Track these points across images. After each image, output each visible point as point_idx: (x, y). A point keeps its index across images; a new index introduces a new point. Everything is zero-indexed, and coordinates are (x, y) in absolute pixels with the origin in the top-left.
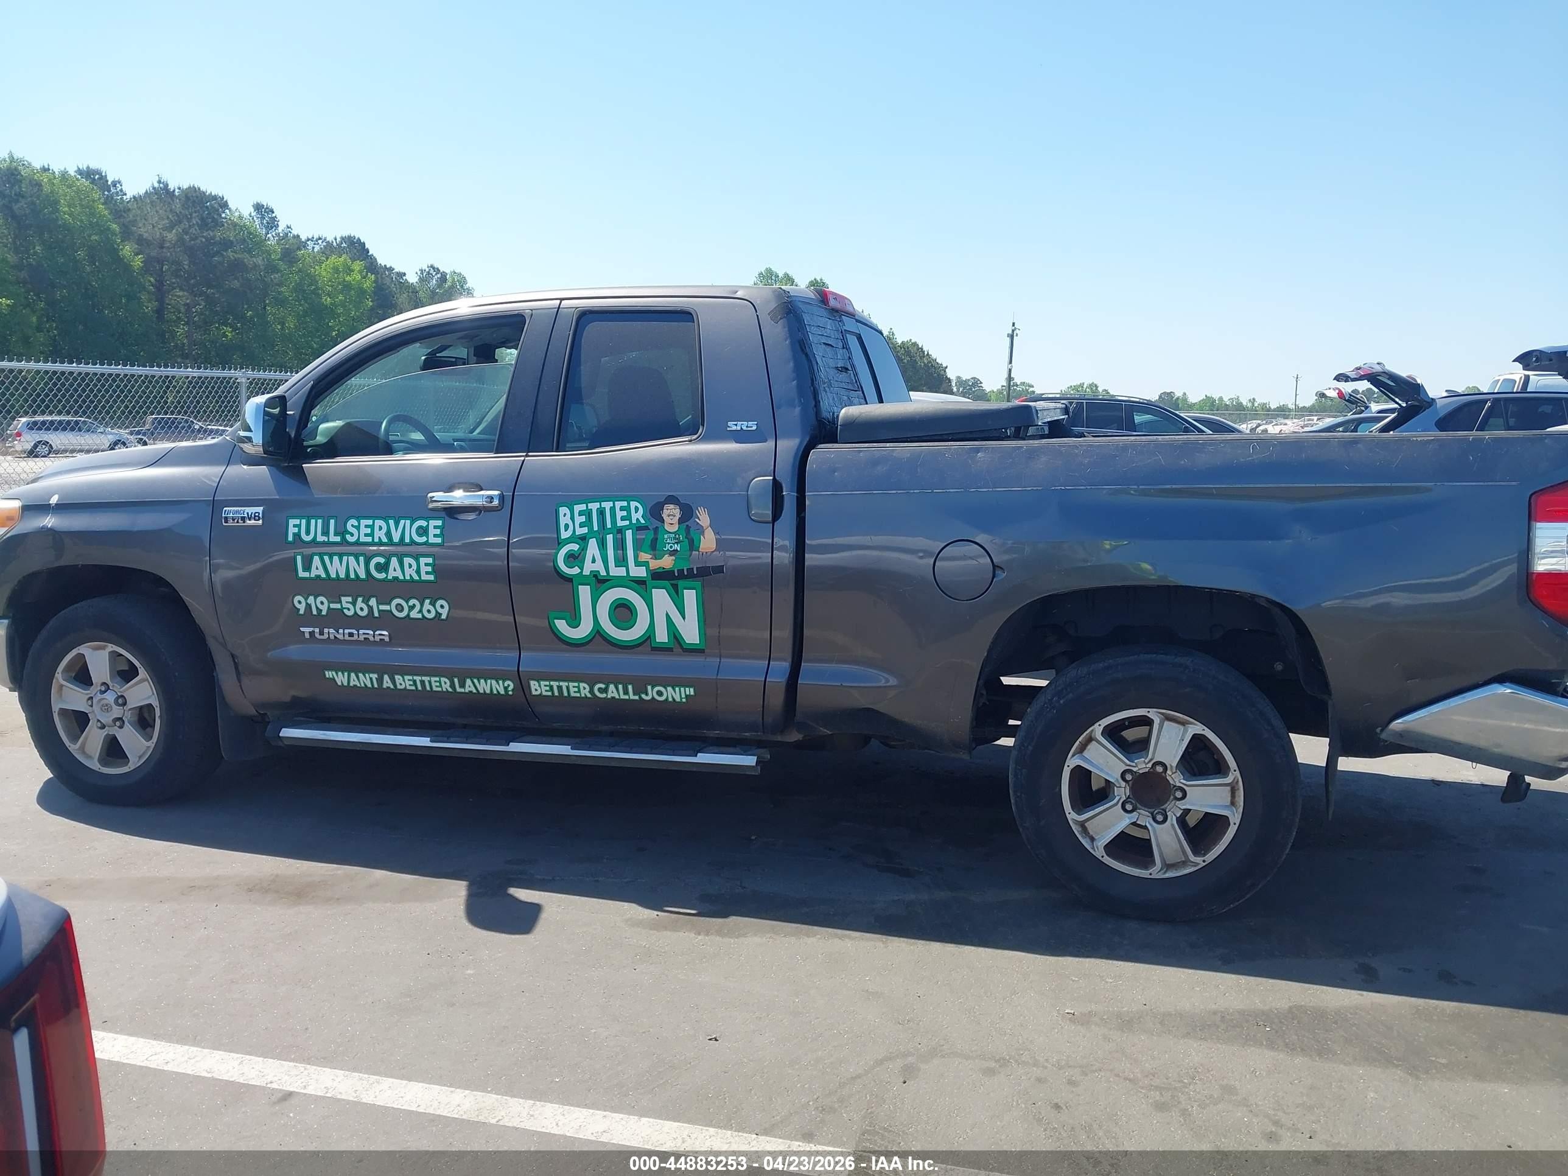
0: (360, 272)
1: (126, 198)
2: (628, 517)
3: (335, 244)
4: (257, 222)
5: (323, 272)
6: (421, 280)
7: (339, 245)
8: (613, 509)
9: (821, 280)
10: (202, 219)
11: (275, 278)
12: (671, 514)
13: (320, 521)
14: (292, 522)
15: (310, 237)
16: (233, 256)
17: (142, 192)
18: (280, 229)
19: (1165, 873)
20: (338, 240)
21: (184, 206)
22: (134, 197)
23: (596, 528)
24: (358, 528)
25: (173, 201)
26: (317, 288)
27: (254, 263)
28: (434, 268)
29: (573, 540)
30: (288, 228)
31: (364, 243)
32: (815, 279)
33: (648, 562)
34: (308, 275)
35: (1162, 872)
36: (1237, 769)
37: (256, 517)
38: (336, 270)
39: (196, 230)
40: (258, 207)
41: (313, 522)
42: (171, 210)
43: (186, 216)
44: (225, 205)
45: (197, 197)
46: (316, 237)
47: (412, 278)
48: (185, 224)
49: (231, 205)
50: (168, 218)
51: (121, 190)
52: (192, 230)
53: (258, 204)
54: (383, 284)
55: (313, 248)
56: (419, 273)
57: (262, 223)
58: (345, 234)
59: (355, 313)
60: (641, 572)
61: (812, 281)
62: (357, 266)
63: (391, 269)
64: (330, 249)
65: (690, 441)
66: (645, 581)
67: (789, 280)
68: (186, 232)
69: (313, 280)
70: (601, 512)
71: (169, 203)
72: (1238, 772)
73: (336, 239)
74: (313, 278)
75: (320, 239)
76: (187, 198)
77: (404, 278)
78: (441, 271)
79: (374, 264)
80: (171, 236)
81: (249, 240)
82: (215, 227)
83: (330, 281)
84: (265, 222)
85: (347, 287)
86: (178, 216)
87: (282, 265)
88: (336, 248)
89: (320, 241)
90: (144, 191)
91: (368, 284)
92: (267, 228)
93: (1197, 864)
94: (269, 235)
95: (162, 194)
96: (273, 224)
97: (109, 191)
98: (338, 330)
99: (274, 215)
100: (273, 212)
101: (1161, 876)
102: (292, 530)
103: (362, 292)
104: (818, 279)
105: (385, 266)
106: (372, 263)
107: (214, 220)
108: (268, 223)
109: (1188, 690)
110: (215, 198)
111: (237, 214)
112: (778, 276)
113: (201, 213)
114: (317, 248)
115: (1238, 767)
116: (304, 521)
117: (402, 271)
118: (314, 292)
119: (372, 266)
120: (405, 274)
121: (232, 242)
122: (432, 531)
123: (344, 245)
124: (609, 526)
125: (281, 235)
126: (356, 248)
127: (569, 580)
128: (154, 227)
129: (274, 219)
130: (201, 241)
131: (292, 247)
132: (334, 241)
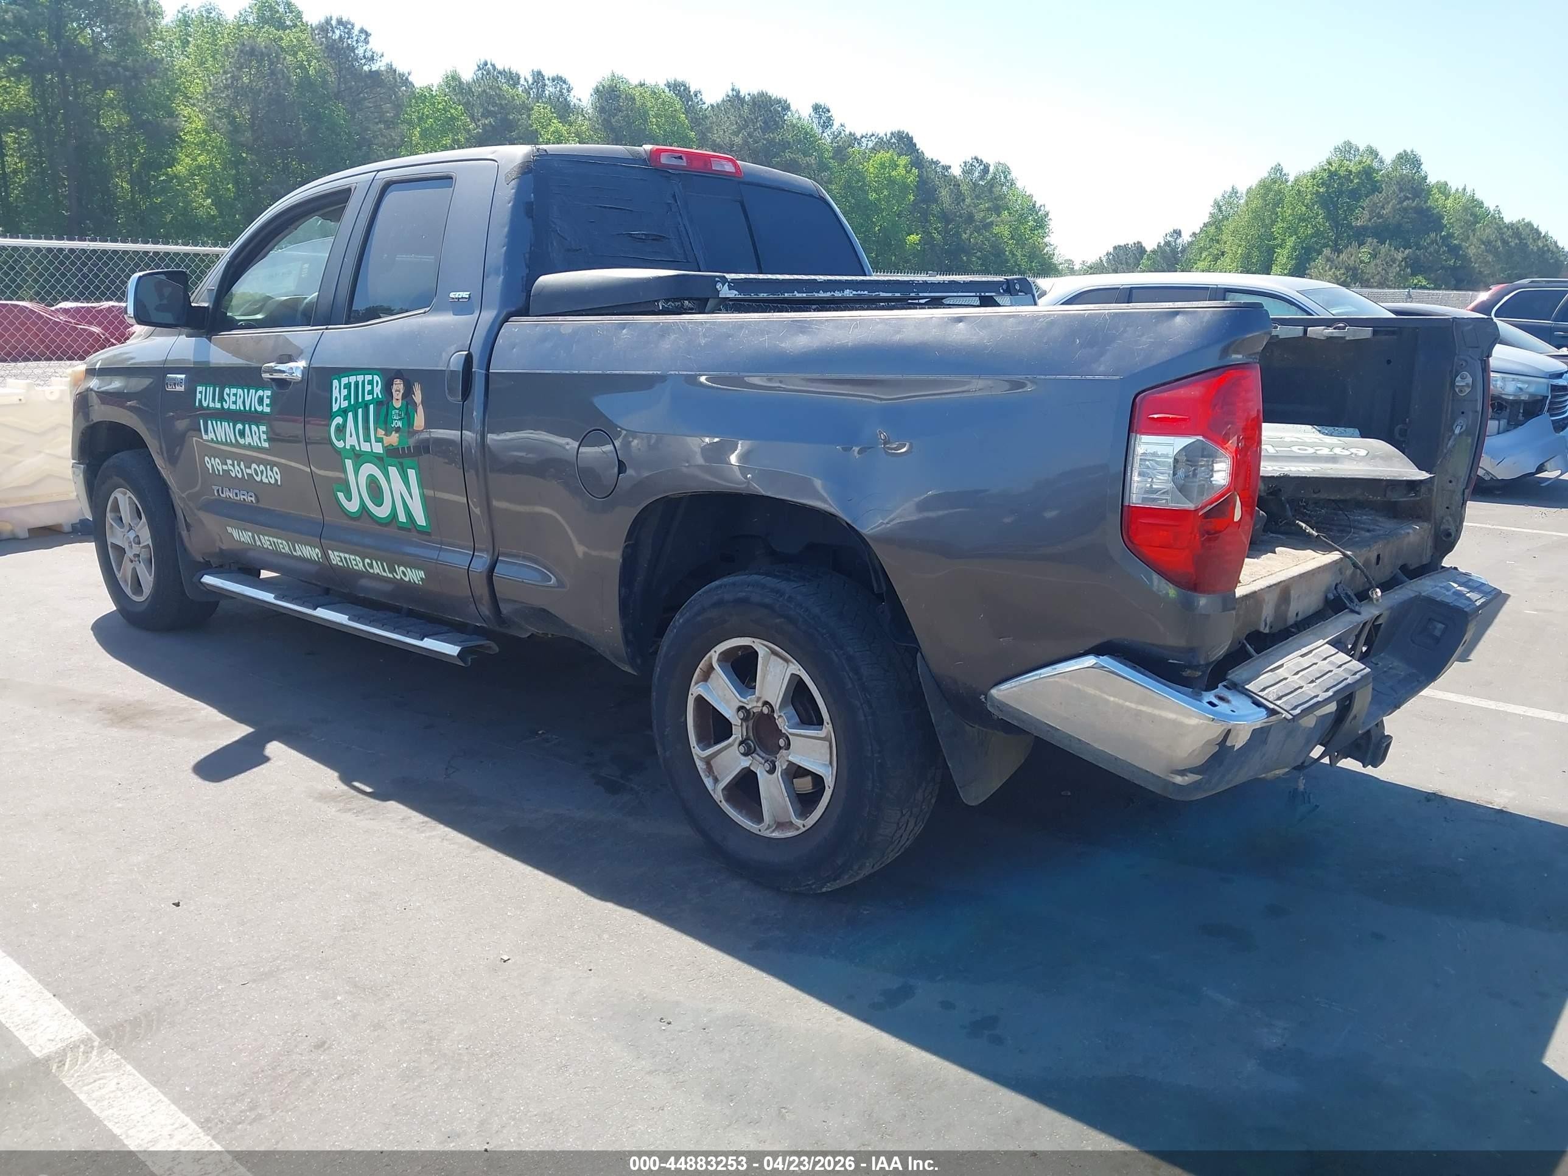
0: (905, 167)
1: (705, 107)
2: (371, 392)
3: (884, 139)
4: (816, 121)
5: (871, 168)
6: (964, 172)
7: (889, 141)
8: (363, 382)
9: (1412, 152)
10: (765, 122)
11: (825, 176)
12: (398, 386)
13: (212, 388)
14: (199, 389)
15: (864, 134)
16: (789, 156)
17: (719, 100)
18: (835, 127)
19: (773, 831)
20: (889, 135)
21: (751, 112)
22: (712, 106)
23: (352, 403)
24: (229, 395)
25: (742, 106)
26: (864, 184)
27: (807, 162)
28: (977, 160)
29: (339, 413)
30: (842, 126)
31: (912, 138)
32: (1405, 151)
33: (382, 438)
34: (857, 172)
35: (771, 830)
36: (830, 722)
37: (180, 383)
38: (883, 165)
39: (759, 133)
40: (816, 108)
41: (208, 388)
42: (740, 116)
43: (752, 119)
44: (787, 108)
45: (763, 102)
46: (870, 133)
47: (956, 171)
48: (750, 128)
49: (793, 108)
50: (737, 123)
51: (701, 100)
52: (756, 134)
53: (817, 104)
54: (928, 178)
55: (867, 145)
56: (963, 165)
57: (819, 123)
58: (895, 129)
59: (898, 208)
60: (378, 449)
61: (1400, 154)
62: (903, 160)
63: (937, 163)
64: (882, 144)
65: (425, 313)
66: (382, 458)
67: (1373, 152)
68: (750, 135)
69: (860, 175)
70: (357, 384)
71: (739, 109)
72: (830, 725)
73: (886, 135)
74: (861, 174)
75: (873, 135)
76: (754, 103)
77: (949, 171)
78: (984, 162)
79: (921, 158)
80: (738, 140)
81: (805, 140)
82: (776, 129)
83: (876, 177)
84: (822, 121)
85: (891, 181)
86: (745, 121)
87: (833, 163)
88: (885, 143)
89: (873, 138)
90: (721, 99)
91: (911, 179)
92: (823, 127)
93: (798, 829)
94: (824, 134)
95: (735, 100)
96: (827, 123)
97: (692, 101)
98: (880, 226)
99: (830, 114)
100: (829, 112)
101: (768, 834)
102: (198, 396)
103: (905, 188)
104: (1409, 151)
105: (932, 159)
106: (918, 157)
107: (776, 123)
108: (824, 122)
109: (778, 621)
110: (779, 101)
111: (796, 116)
112: (1359, 150)
113: (766, 116)
114: (871, 145)
115: (831, 721)
116: (204, 388)
117: (948, 164)
118: (861, 189)
119: (918, 161)
120: (950, 167)
121: (789, 143)
122: (267, 401)
123: (893, 140)
124: (360, 400)
125: (836, 133)
126: (904, 143)
127: (338, 452)
128: (724, 132)
129: (829, 119)
130: (763, 144)
131: (845, 146)
132: (885, 137)
